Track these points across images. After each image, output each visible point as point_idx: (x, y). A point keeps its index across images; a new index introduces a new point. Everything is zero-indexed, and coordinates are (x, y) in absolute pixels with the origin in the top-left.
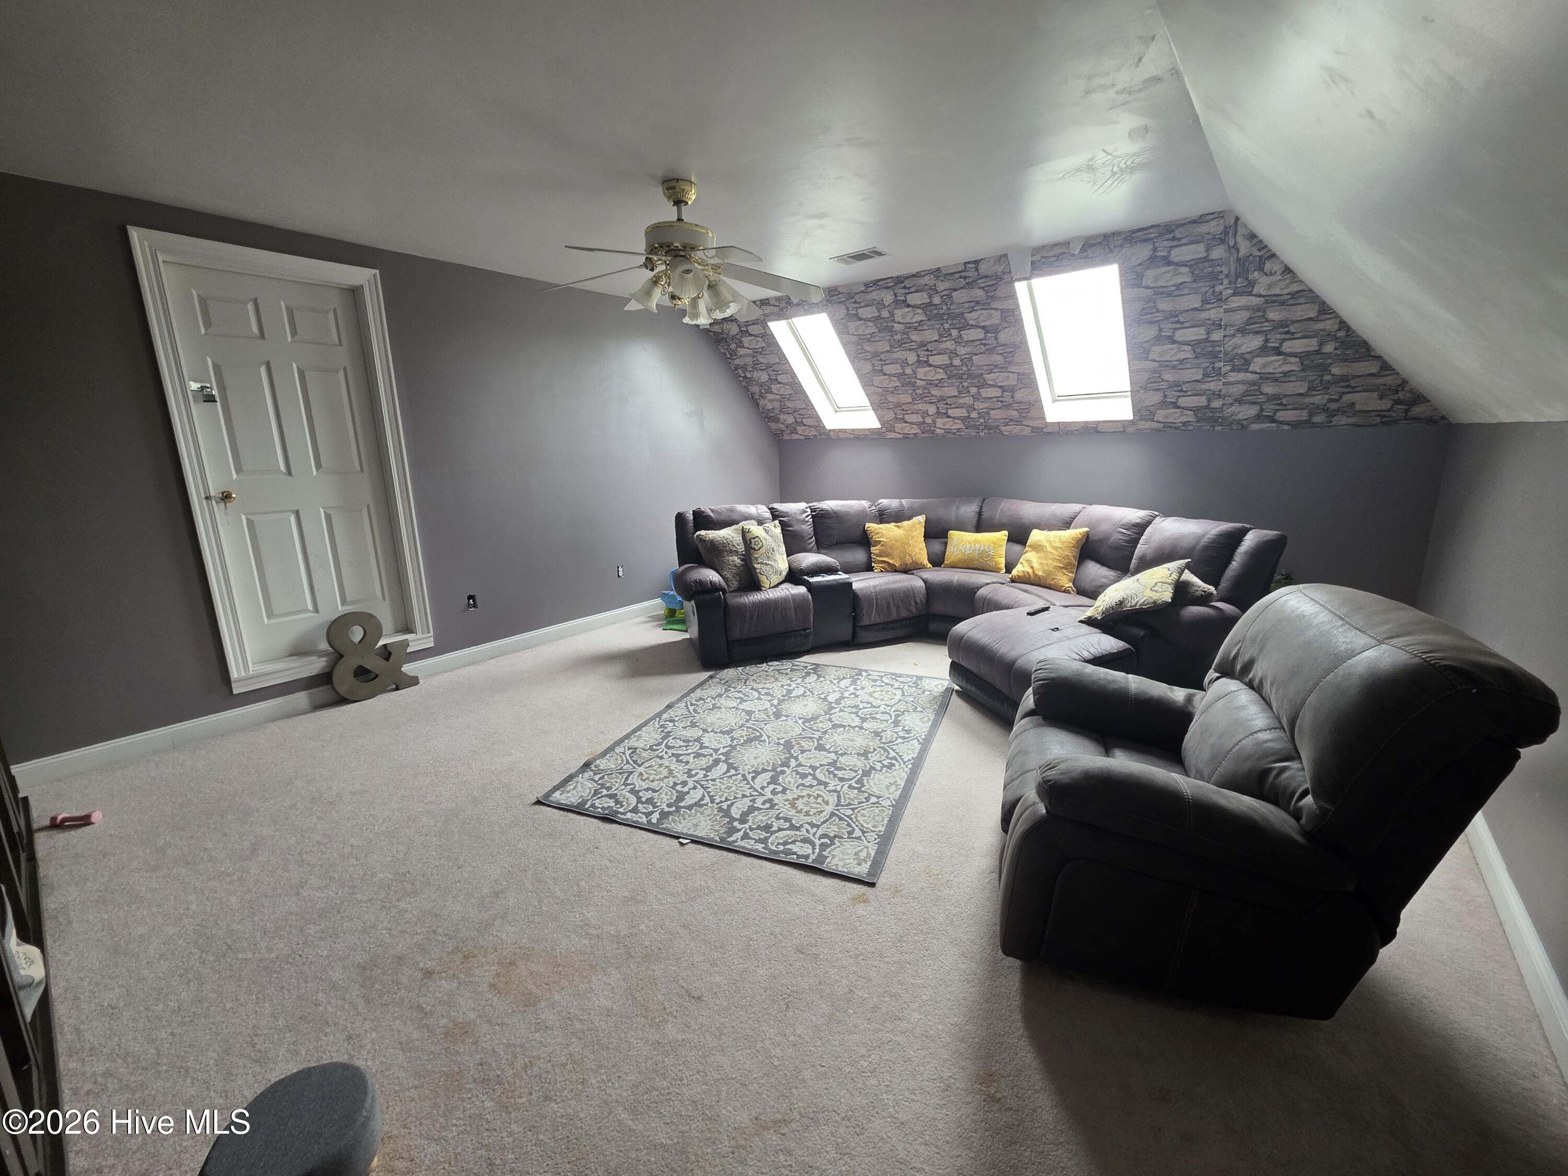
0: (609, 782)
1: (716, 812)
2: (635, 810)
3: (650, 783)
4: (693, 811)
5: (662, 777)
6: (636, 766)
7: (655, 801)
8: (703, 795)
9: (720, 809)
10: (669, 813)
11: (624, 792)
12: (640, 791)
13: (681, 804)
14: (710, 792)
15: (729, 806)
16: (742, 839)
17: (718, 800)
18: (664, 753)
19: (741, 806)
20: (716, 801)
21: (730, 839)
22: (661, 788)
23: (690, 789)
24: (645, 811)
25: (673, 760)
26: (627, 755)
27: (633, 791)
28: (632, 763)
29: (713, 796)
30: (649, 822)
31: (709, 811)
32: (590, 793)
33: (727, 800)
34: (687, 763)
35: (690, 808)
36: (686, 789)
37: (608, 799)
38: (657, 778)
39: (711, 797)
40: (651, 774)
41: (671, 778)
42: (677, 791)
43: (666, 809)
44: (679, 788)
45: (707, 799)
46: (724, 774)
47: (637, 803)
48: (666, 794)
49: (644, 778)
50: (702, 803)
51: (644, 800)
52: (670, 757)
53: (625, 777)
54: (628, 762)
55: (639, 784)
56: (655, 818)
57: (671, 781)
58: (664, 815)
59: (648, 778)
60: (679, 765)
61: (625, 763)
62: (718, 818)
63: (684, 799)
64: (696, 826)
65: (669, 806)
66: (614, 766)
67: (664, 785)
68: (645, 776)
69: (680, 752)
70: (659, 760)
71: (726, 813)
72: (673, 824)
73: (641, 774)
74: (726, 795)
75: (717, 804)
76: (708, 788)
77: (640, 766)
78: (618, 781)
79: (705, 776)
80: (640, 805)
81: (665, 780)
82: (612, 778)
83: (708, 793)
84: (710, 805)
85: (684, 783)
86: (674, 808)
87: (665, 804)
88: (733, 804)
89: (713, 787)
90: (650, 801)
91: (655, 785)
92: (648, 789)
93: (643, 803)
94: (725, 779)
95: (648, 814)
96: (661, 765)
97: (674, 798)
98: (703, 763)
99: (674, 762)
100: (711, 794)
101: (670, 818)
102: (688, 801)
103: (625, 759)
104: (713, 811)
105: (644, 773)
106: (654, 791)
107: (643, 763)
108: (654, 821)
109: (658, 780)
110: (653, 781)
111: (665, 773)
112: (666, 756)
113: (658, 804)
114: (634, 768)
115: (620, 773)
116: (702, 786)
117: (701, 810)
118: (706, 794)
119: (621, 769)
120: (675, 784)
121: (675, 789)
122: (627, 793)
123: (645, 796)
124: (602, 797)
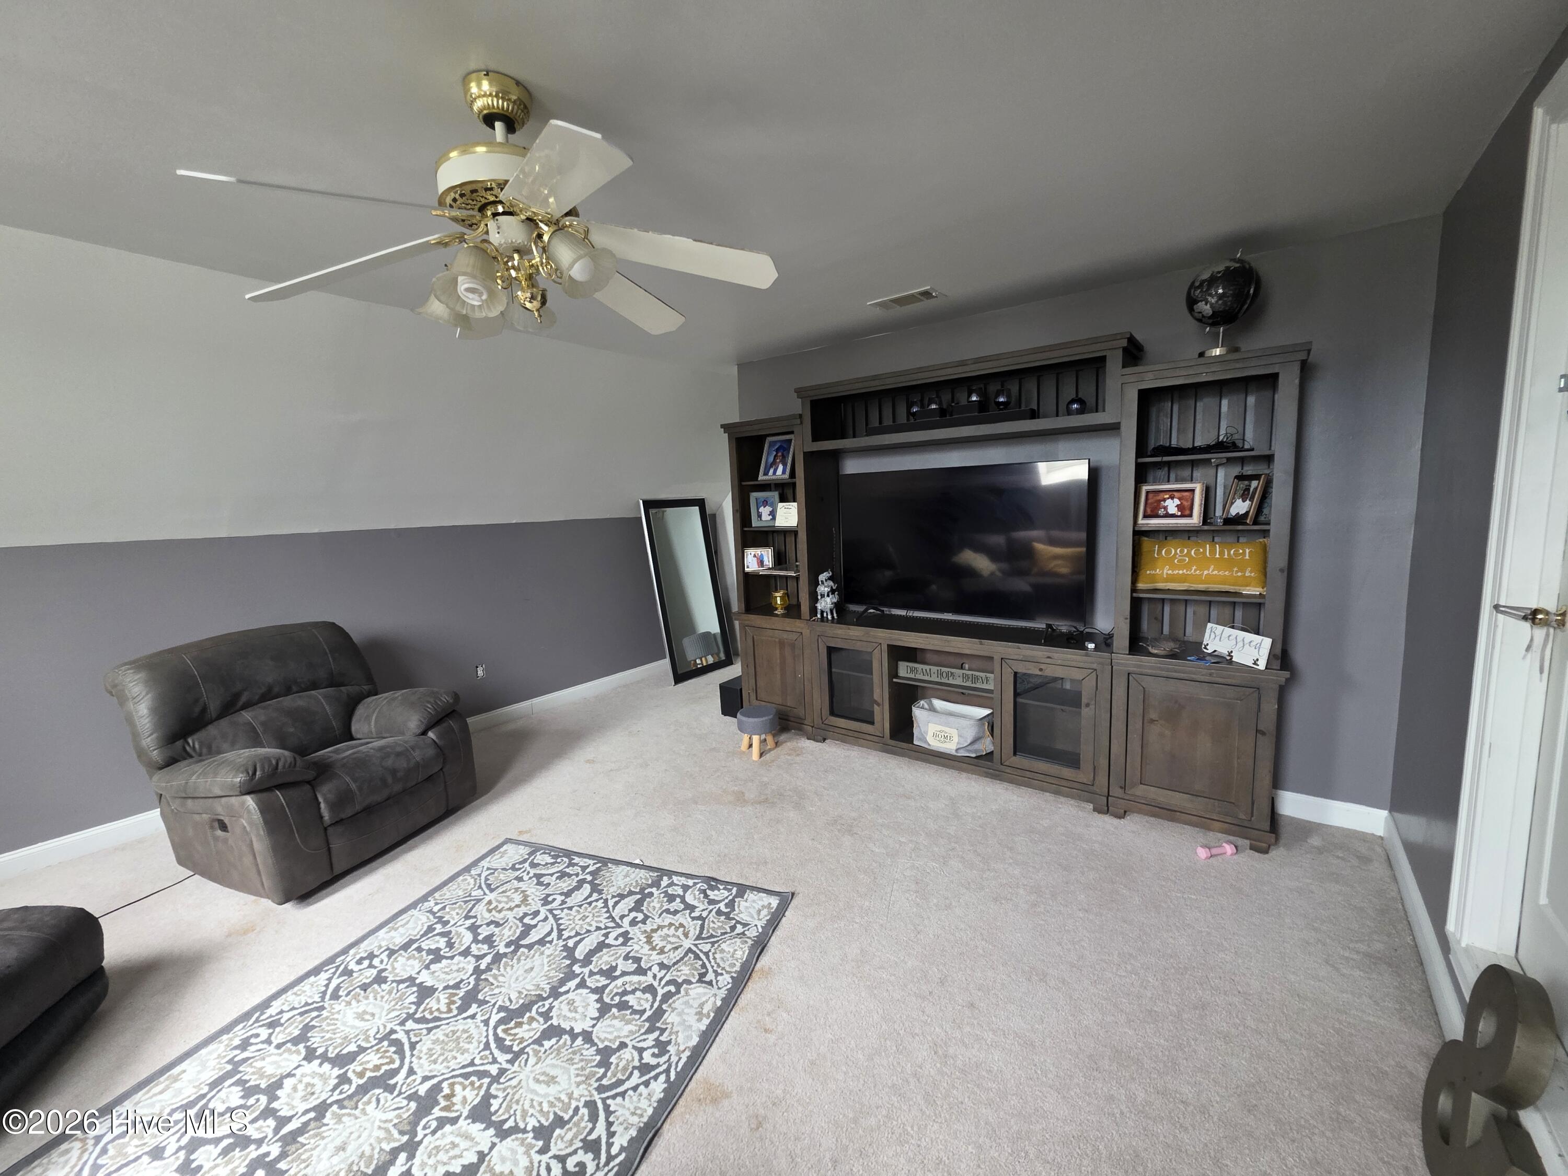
0: (722, 922)
1: (605, 889)
2: (686, 888)
3: (673, 922)
4: (628, 889)
5: (659, 932)
6: (694, 948)
7: (665, 899)
8: (614, 907)
9: (600, 892)
10: (651, 886)
11: (702, 907)
12: (684, 910)
13: (639, 896)
14: (606, 912)
15: (590, 896)
16: (588, 866)
17: (600, 904)
18: (659, 976)
19: (579, 896)
20: (602, 901)
21: (599, 865)
22: (660, 915)
23: (628, 915)
24: (676, 888)
25: (646, 962)
26: (710, 970)
27: (692, 908)
28: (702, 955)
29: (603, 907)
30: (670, 878)
31: (612, 890)
32: (739, 907)
33: (590, 904)
34: (627, 958)
35: (631, 893)
36: (633, 914)
37: (716, 898)
38: (665, 930)
39: (606, 905)
40: (674, 935)
41: (648, 930)
42: (642, 911)
43: (654, 890)
44: (640, 917)
45: (611, 903)
46: (584, 938)
47: (684, 896)
48: (654, 908)
49: (681, 930)
50: (617, 899)
51: (678, 900)
52: (650, 969)
53: (705, 932)
54: (707, 954)
55: (684, 918)
56: (665, 881)
57: (648, 927)
58: (656, 884)
59: (677, 929)
60: (637, 952)
61: (710, 954)
62: (605, 884)
63: (635, 902)
64: (626, 876)
65: (651, 894)
66: (724, 946)
67: (657, 920)
68: (680, 932)
69: (636, 978)
70: (665, 962)
71: (595, 888)
72: (648, 876)
73: (686, 935)
74: (589, 909)
75: (602, 898)
76: (607, 918)
77: (690, 950)
78: (712, 925)
79: (606, 935)
80: (682, 894)
81: (655, 927)
82: (720, 928)
83: (608, 911)
84: (609, 897)
85: (633, 923)
86: (646, 891)
87: (655, 895)
88: (586, 899)
89: (601, 919)
90: (671, 898)
91: (668, 919)
92: (676, 912)
93: (679, 896)
94: (584, 931)
95: (672, 884)
96: (662, 951)
97: (645, 904)
98: (605, 958)
99: (644, 958)
100: (606, 909)
101: (650, 882)
102: (630, 902)
103: (712, 961)
104: (608, 890)
105: (682, 937)
106: (668, 911)
107: (686, 954)
108: (665, 878)
109: (665, 926)
110: (671, 925)
111: (656, 938)
112: (655, 969)
113: (662, 895)
114: (696, 945)
115: (712, 936)
116: (614, 920)
117: (619, 891)
118: (611, 909)
119: (713, 943)
120: (644, 922)
121: (645, 915)
122: (697, 905)
123: (677, 905)
124: (723, 900)
